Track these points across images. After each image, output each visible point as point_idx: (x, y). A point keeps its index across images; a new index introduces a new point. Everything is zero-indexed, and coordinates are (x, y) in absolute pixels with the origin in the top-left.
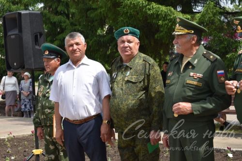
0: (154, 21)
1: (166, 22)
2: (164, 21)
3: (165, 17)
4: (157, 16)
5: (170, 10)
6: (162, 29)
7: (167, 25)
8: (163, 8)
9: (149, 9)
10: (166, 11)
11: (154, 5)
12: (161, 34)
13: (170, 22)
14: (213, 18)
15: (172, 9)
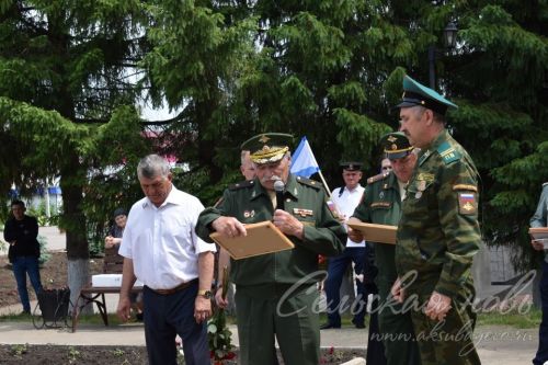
0: (22, 135)
1: (47, 137)
2: (41, 134)
3: (44, 128)
4: (29, 125)
5: (54, 117)
6: (38, 149)
7: (48, 141)
8: (42, 112)
9: (16, 114)
10: (47, 117)
11: (27, 108)
12: (36, 158)
13: (55, 136)
14: (127, 132)
15: (59, 114)
